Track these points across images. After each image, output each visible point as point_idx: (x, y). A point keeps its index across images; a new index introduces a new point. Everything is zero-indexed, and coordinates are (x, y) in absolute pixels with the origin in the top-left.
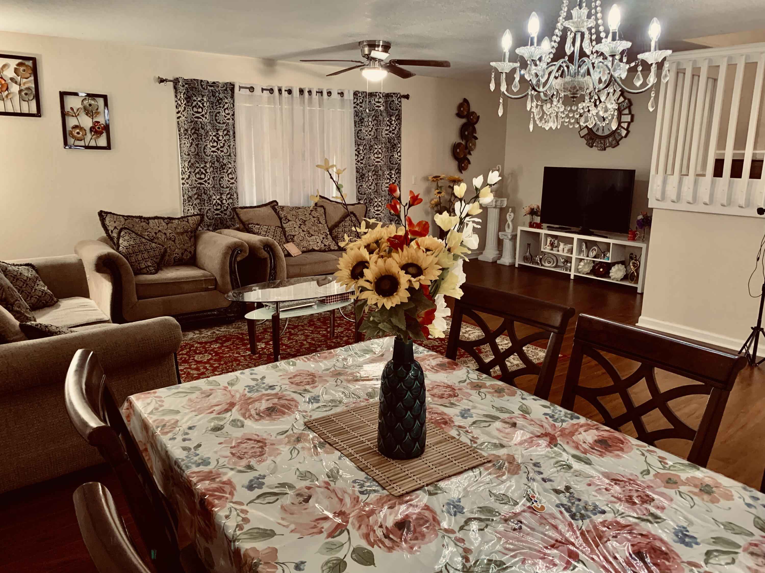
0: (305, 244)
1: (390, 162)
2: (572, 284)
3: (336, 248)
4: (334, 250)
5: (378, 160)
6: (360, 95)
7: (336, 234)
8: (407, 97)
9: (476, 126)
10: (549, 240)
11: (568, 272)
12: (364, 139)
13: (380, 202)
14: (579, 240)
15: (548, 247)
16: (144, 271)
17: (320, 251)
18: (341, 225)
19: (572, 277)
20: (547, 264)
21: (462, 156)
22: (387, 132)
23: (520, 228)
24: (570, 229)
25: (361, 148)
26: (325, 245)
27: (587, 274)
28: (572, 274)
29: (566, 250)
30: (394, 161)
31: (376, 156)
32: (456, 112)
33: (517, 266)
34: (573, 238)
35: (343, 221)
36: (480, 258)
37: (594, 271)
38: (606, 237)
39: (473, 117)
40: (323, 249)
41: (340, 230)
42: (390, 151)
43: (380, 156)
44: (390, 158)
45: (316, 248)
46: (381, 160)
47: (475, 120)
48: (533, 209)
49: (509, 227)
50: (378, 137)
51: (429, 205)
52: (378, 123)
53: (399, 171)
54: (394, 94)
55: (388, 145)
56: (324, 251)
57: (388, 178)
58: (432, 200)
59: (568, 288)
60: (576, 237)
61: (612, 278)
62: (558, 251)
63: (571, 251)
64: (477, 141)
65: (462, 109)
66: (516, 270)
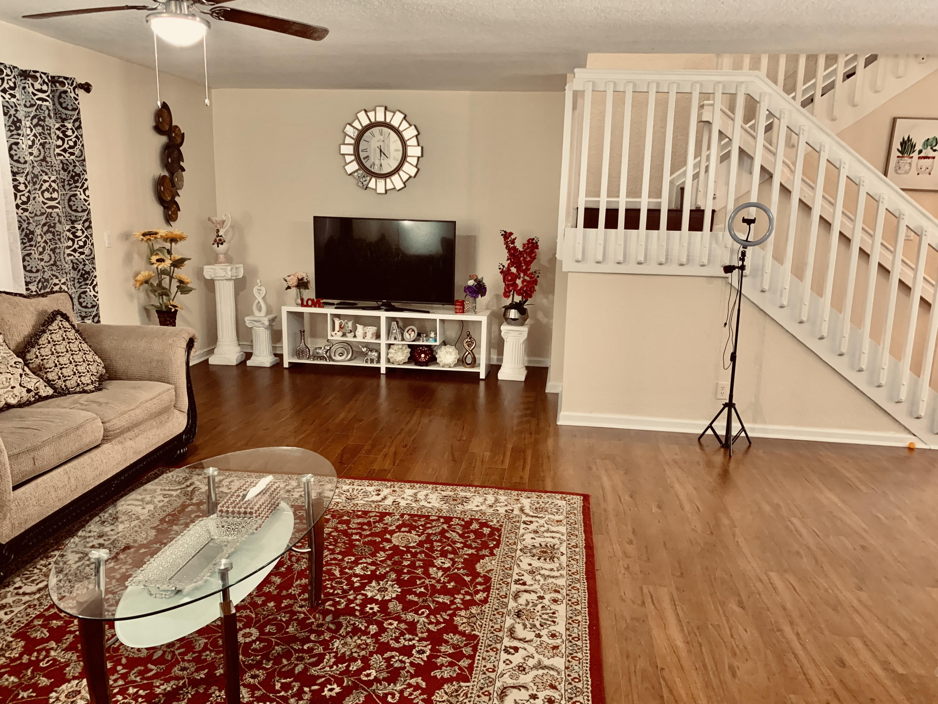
1: (70, 207)
2: (383, 380)
3: (50, 391)
4: (47, 398)
5: (53, 203)
6: (8, 71)
7: (38, 361)
8: (87, 88)
9: (181, 148)
10: (337, 322)
11: (375, 365)
12: (26, 162)
13: (64, 284)
14: (387, 318)
15: (338, 333)
17: (20, 405)
18: (43, 340)
19: (383, 371)
20: (338, 358)
21: (169, 199)
22: (58, 151)
23: (285, 310)
24: (356, 304)
25: (21, 179)
26: (29, 391)
27: (405, 363)
28: (383, 366)
29: (369, 335)
30: (78, 205)
31: (47, 195)
32: (154, 124)
33: (286, 365)
34: (379, 318)
35: (44, 332)
36: (213, 360)
37: (412, 359)
38: (428, 312)
39: (176, 135)
40: (25, 399)
41: (45, 351)
42: (67, 187)
43: (55, 195)
44: (70, 200)
45: (13, 401)
46: (59, 203)
47: (179, 140)
48: (302, 279)
49: (260, 310)
50: (48, 159)
51: (132, 282)
52: (46, 132)
53: (88, 225)
54: (66, 78)
55: (64, 175)
56: (28, 403)
57: (69, 239)
58: (137, 274)
59: (378, 386)
60: (383, 315)
61: (441, 364)
62: (355, 336)
63: (378, 336)
64: (183, 173)
65: (161, 120)
66: (286, 373)
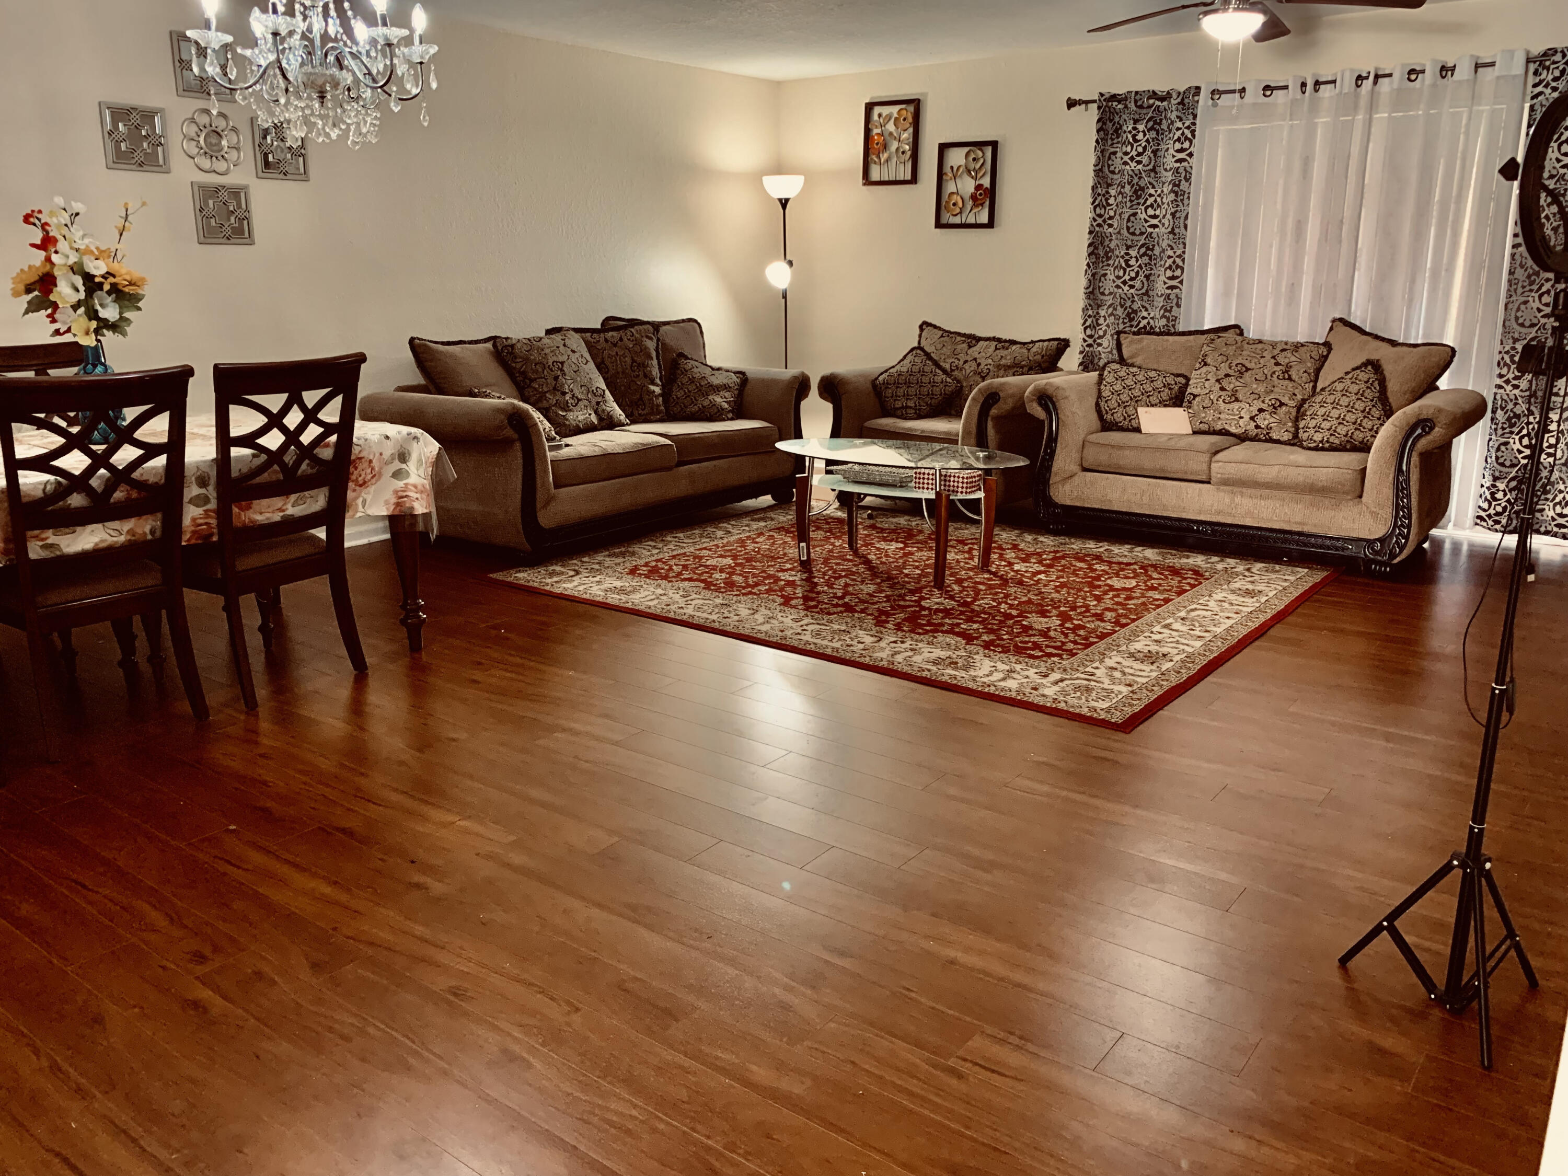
0: (1209, 416)
16: (899, 412)
